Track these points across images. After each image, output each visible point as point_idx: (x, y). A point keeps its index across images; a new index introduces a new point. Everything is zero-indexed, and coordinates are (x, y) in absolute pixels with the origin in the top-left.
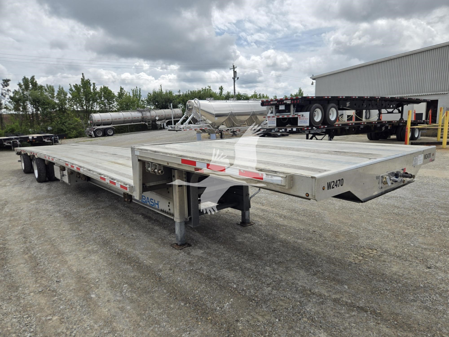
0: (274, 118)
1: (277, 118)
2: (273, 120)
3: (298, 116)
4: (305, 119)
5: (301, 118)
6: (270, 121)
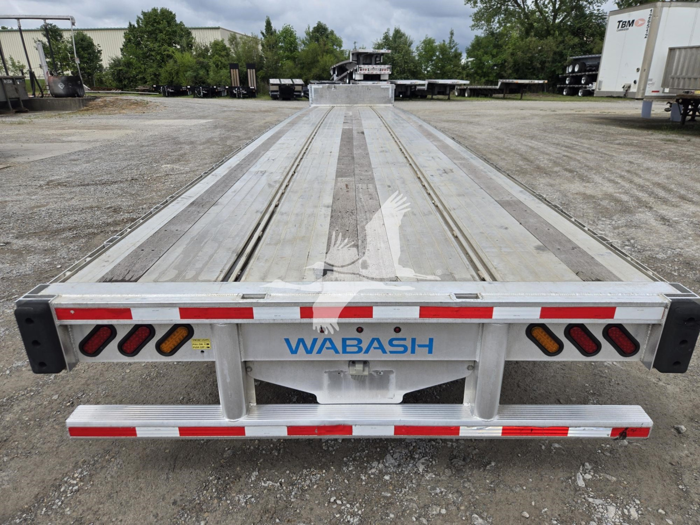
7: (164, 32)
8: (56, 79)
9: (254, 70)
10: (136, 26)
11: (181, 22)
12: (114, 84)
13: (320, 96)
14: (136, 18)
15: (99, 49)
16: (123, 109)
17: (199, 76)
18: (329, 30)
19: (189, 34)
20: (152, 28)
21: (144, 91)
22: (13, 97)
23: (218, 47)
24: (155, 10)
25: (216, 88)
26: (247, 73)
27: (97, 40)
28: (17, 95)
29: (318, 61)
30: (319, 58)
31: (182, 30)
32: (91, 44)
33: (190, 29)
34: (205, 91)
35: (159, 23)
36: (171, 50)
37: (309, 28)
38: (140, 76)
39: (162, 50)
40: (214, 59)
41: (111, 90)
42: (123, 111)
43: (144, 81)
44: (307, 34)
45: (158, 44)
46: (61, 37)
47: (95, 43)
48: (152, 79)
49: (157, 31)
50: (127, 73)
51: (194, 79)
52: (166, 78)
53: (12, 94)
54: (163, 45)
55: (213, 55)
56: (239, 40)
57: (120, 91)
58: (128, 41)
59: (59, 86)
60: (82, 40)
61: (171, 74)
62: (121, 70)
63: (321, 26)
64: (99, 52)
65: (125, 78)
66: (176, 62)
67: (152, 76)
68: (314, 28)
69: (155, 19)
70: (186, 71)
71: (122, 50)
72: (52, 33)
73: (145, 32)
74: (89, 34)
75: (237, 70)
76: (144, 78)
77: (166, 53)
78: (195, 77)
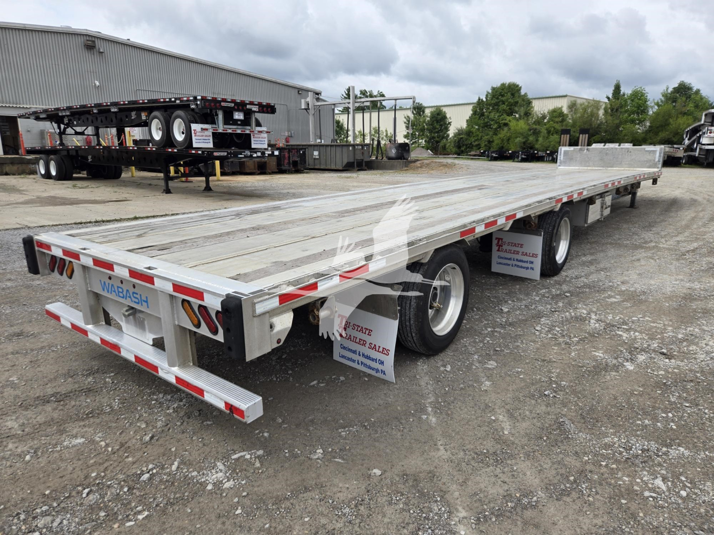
0: (206, 133)
1: (213, 133)
2: (206, 136)
3: (251, 132)
4: (262, 138)
5: (256, 136)
6: (197, 138)
7: (506, 104)
8: (392, 145)
9: (587, 135)
10: (484, 100)
11: (526, 94)
12: (454, 150)
13: (569, 159)
14: (486, 93)
15: (450, 121)
16: (433, 170)
17: (528, 142)
18: (695, 89)
19: (529, 103)
20: (496, 100)
21: (475, 155)
22: (359, 158)
23: (557, 114)
24: (503, 85)
25: (537, 153)
26: (578, 138)
27: (449, 113)
28: (362, 158)
29: (668, 124)
30: (671, 120)
31: (523, 100)
32: (445, 117)
33: (532, 99)
34: (525, 155)
35: (503, 96)
36: (508, 120)
37: (667, 89)
38: (476, 143)
39: (500, 120)
40: (547, 126)
41: (448, 155)
42: (432, 172)
43: (479, 147)
44: (663, 96)
45: (498, 114)
46: (424, 112)
47: (448, 116)
48: (485, 145)
49: (501, 103)
50: (466, 139)
51: (522, 145)
52: (497, 144)
53: (359, 157)
54: (502, 115)
55: (548, 122)
56: (579, 106)
57: (456, 156)
58: (475, 112)
59: (393, 151)
60: (438, 114)
61: (503, 140)
62: (462, 138)
63: (684, 85)
64: (450, 123)
65: (463, 145)
66: (510, 129)
67: (486, 143)
68: (674, 88)
69: (501, 93)
70: (516, 138)
71: (467, 121)
72: (419, 109)
73: (490, 105)
74: (444, 109)
75: (568, 136)
76: (479, 145)
77: (503, 121)
78: (524, 143)
